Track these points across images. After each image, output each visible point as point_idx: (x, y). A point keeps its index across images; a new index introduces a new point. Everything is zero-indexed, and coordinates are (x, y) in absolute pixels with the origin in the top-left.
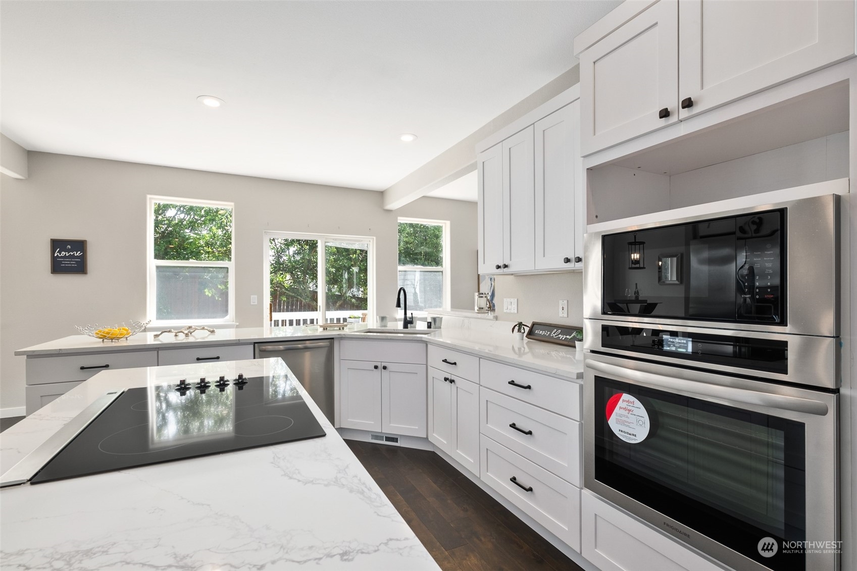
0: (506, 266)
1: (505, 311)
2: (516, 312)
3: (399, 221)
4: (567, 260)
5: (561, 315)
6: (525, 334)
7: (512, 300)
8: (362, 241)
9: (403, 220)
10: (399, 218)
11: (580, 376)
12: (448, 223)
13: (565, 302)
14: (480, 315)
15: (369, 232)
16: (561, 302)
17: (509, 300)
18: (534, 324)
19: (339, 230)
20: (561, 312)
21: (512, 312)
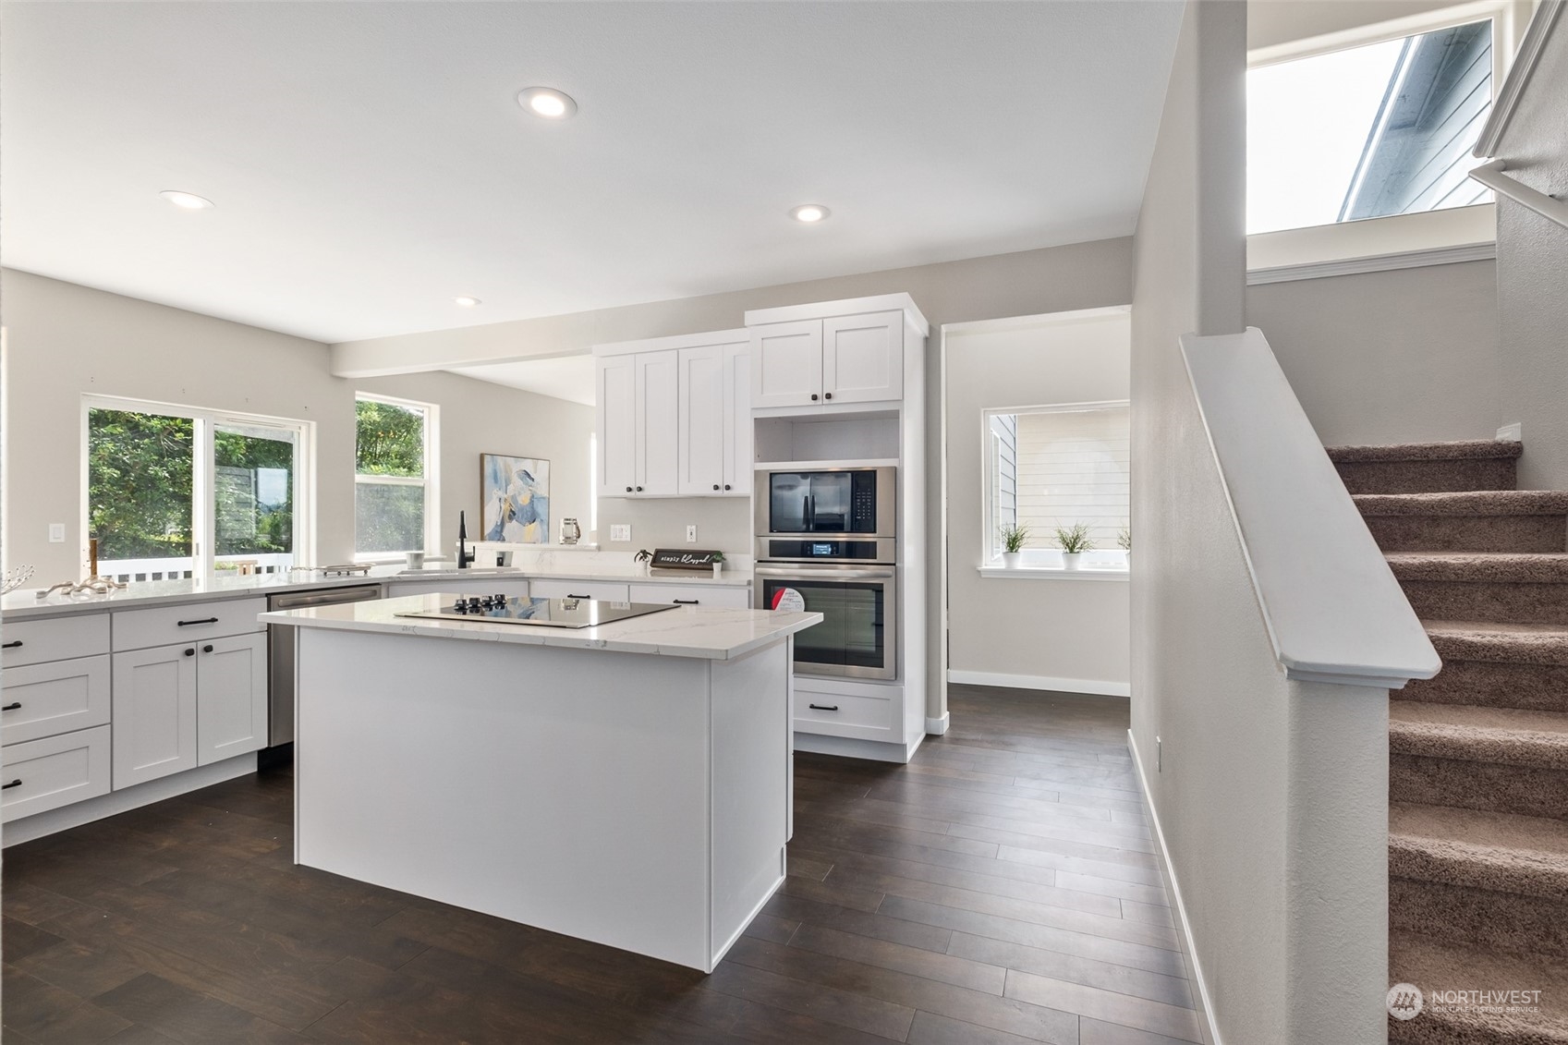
0: (640, 489)
1: (612, 539)
2: (629, 539)
3: (357, 398)
4: (716, 488)
5: (689, 540)
6: (649, 563)
7: (623, 526)
8: (285, 426)
9: (361, 396)
10: (357, 392)
11: (749, 583)
12: (436, 408)
13: (694, 527)
14: (565, 546)
15: (305, 413)
16: (689, 527)
17: (618, 527)
18: (658, 552)
19: (247, 405)
20: (689, 537)
21: (623, 539)
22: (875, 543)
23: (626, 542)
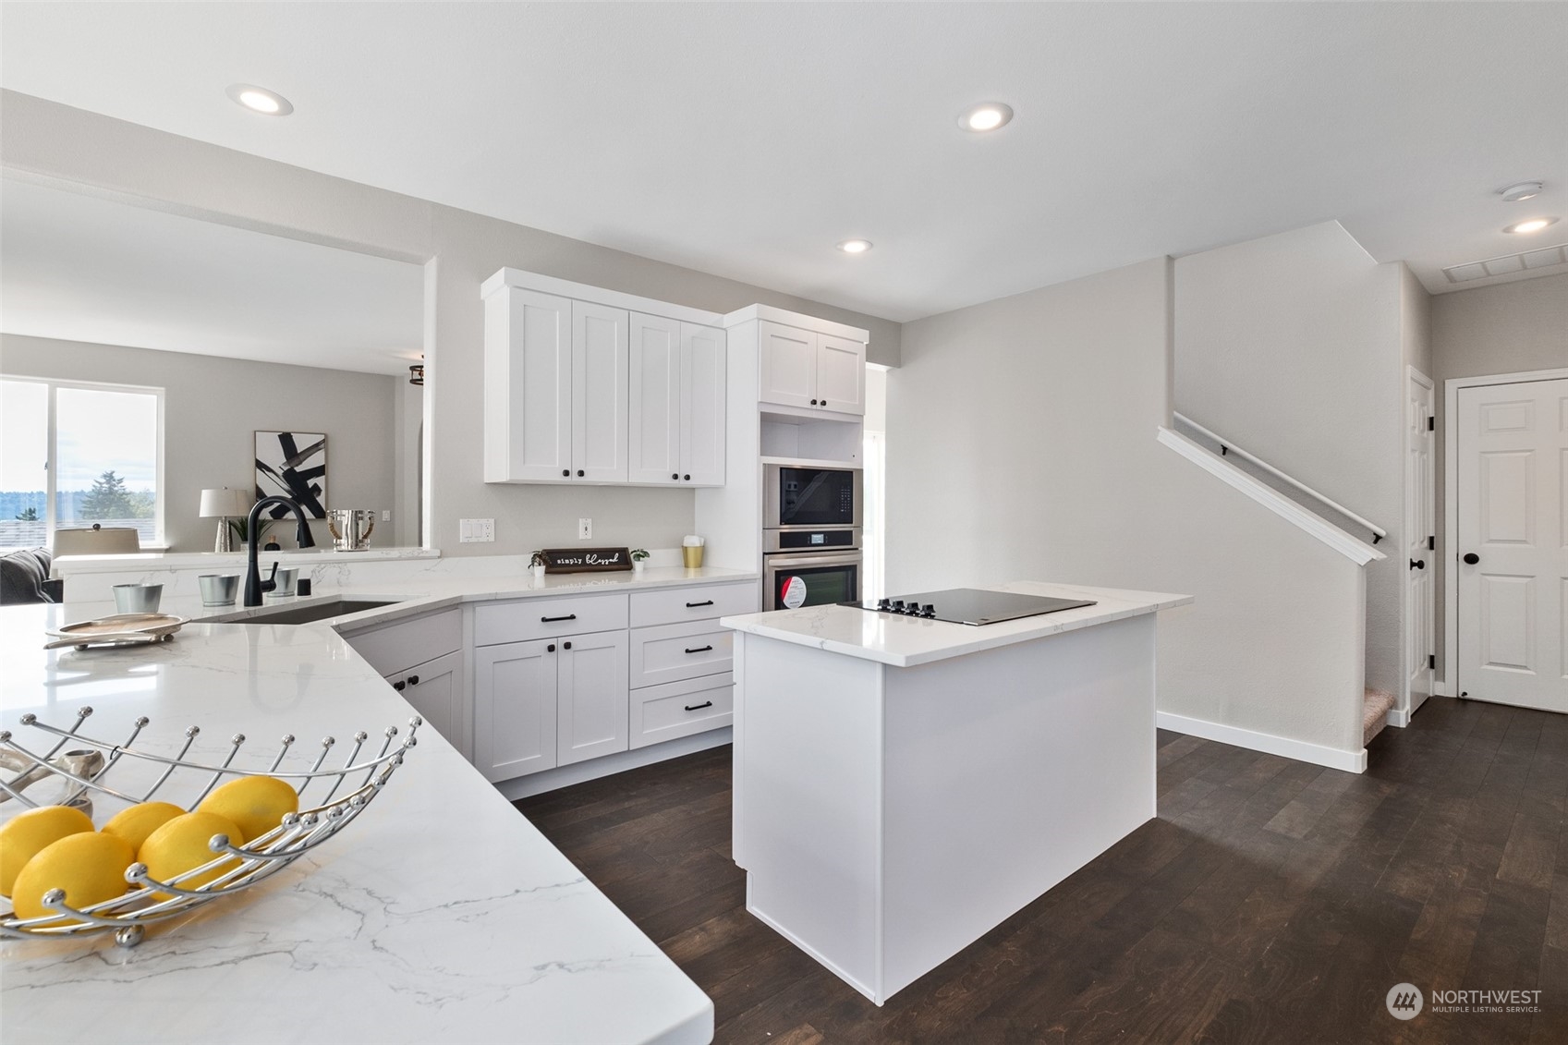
1: (463, 540)
2: (491, 539)
4: (676, 477)
6: (544, 569)
7: (483, 521)
13: (590, 521)
16: (581, 521)
17: (474, 521)
18: (548, 553)
20: (583, 534)
21: (484, 539)
22: (851, 532)
23: (488, 542)
